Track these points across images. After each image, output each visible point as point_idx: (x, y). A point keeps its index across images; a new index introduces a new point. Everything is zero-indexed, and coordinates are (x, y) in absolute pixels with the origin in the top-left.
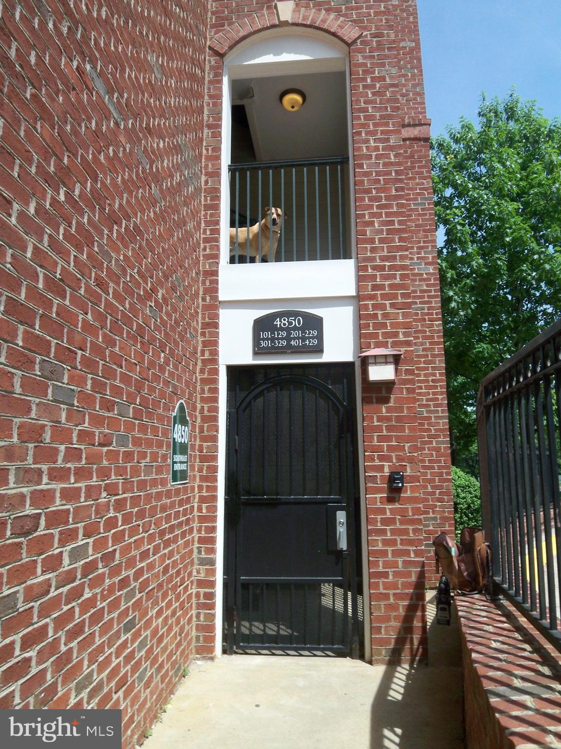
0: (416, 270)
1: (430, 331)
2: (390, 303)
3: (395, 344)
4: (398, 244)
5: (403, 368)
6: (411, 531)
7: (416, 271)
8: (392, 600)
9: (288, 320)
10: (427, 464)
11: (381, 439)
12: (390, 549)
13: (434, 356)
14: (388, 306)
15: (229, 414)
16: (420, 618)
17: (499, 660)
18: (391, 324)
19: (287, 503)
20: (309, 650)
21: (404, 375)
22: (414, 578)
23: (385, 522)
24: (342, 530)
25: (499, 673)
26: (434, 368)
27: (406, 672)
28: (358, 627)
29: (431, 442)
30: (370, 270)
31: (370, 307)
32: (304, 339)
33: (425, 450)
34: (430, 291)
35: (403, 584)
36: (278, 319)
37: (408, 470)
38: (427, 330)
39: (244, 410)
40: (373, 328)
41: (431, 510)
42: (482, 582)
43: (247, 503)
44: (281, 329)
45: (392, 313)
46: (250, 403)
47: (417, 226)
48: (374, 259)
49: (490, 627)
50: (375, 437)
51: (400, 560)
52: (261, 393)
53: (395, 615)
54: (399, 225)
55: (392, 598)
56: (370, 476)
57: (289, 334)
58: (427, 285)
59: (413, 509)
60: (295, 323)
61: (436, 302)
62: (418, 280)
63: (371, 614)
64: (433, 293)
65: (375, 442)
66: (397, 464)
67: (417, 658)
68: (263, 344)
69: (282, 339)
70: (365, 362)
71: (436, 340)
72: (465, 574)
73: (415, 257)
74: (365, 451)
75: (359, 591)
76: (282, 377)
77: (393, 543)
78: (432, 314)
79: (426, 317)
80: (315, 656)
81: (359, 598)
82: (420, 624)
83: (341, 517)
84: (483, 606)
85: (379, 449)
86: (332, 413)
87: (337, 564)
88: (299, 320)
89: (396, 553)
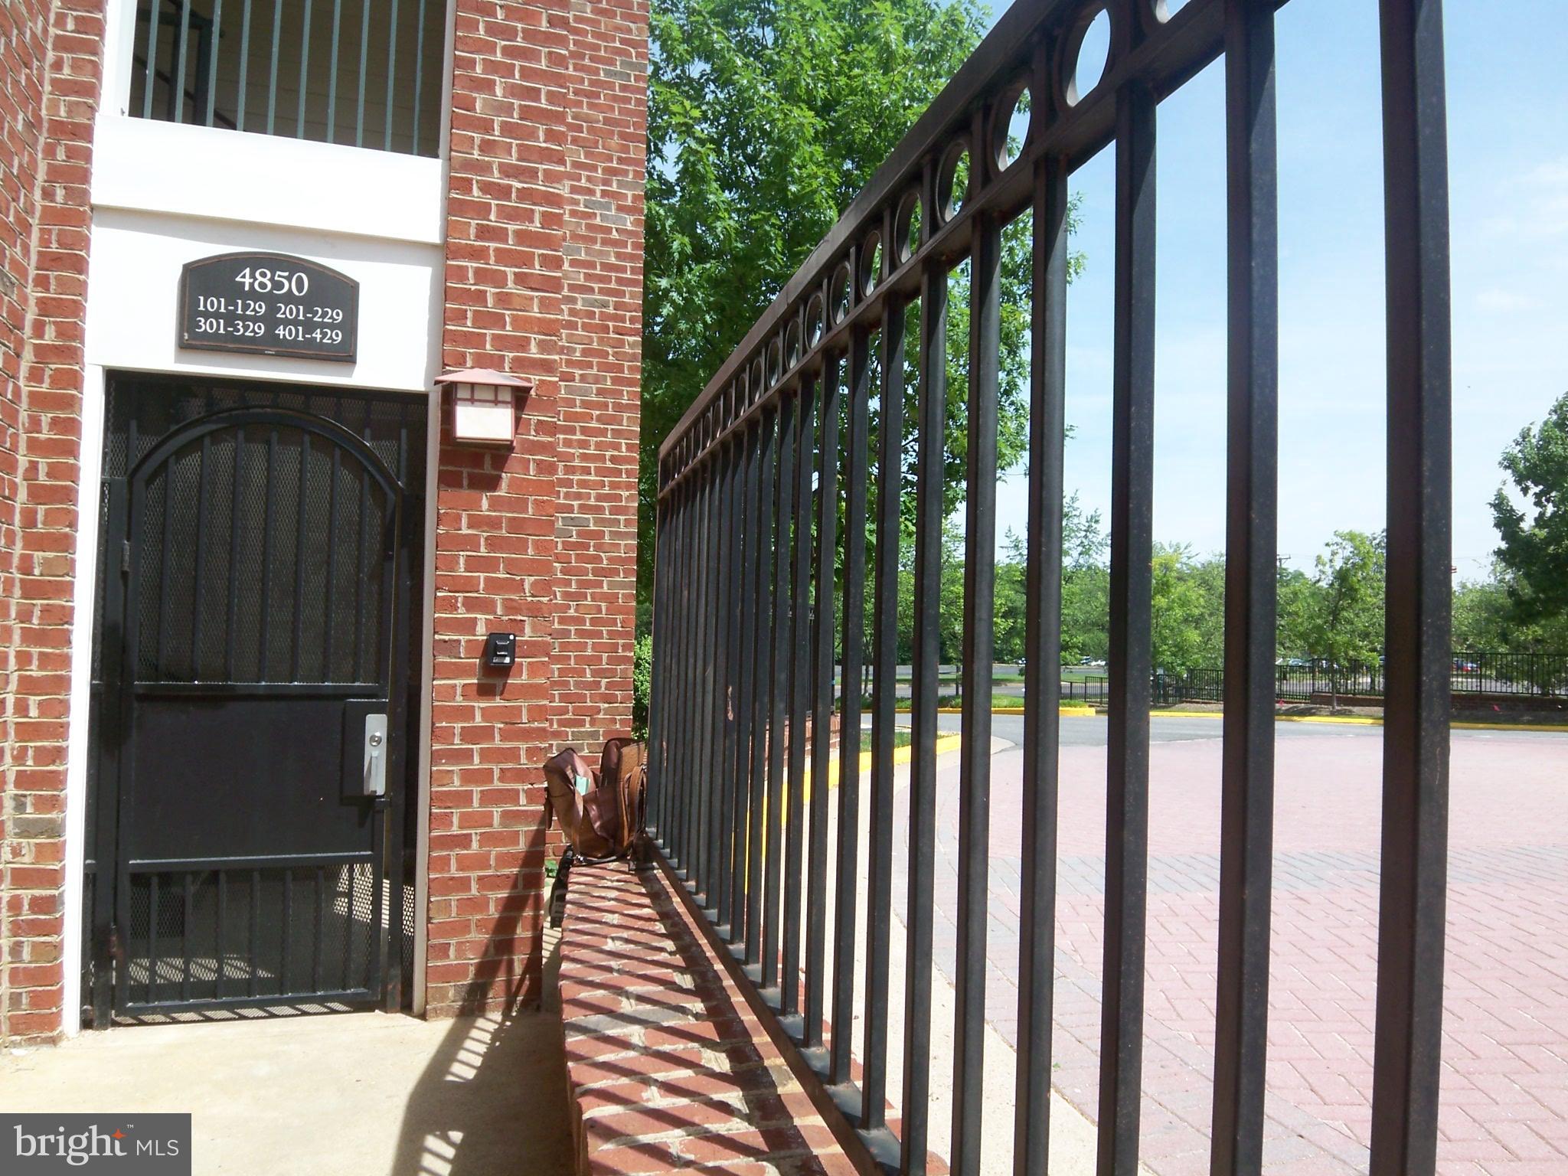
0: (598, 218)
1: (615, 354)
2: (515, 274)
3: (519, 365)
4: (544, 145)
5: (533, 417)
6: (523, 753)
7: (598, 221)
8: (474, 891)
9: (273, 275)
10: (588, 627)
11: (473, 564)
12: (476, 789)
13: (618, 407)
14: (510, 278)
15: (108, 488)
16: (529, 923)
17: (609, 969)
18: (514, 319)
19: (251, 697)
20: (291, 1002)
21: (533, 433)
22: (522, 846)
23: (469, 735)
24: (376, 757)
25: (601, 992)
26: (617, 433)
27: (492, 1027)
28: (401, 947)
29: (600, 584)
30: (476, 191)
31: (471, 275)
32: (309, 326)
33: (586, 599)
34: (623, 269)
35: (499, 857)
36: (247, 271)
37: (528, 630)
38: (610, 351)
39: (149, 482)
40: (474, 322)
41: (588, 719)
42: (627, 838)
43: (147, 697)
44: (253, 295)
45: (518, 295)
46: (164, 465)
47: (607, 121)
48: (485, 168)
49: (616, 915)
50: (462, 561)
51: (497, 811)
52: (196, 444)
53: (479, 920)
54: (550, 101)
55: (474, 886)
56: (445, 641)
57: (273, 309)
58: (618, 256)
59: (530, 709)
60: (289, 286)
61: (633, 295)
62: (599, 241)
63: (429, 920)
64: (628, 275)
65: (461, 571)
66: (505, 618)
67: (520, 998)
68: (205, 326)
69: (255, 319)
70: (449, 394)
71: (626, 374)
72: (597, 824)
73: (598, 189)
74: (437, 589)
75: (408, 875)
76: (251, 411)
77: (485, 776)
78: (623, 319)
79: (611, 324)
80: (305, 1013)
81: (407, 890)
82: (529, 934)
83: (376, 726)
84: (618, 881)
85: (469, 585)
86: (369, 501)
87: (361, 824)
88: (300, 281)
89: (488, 798)
